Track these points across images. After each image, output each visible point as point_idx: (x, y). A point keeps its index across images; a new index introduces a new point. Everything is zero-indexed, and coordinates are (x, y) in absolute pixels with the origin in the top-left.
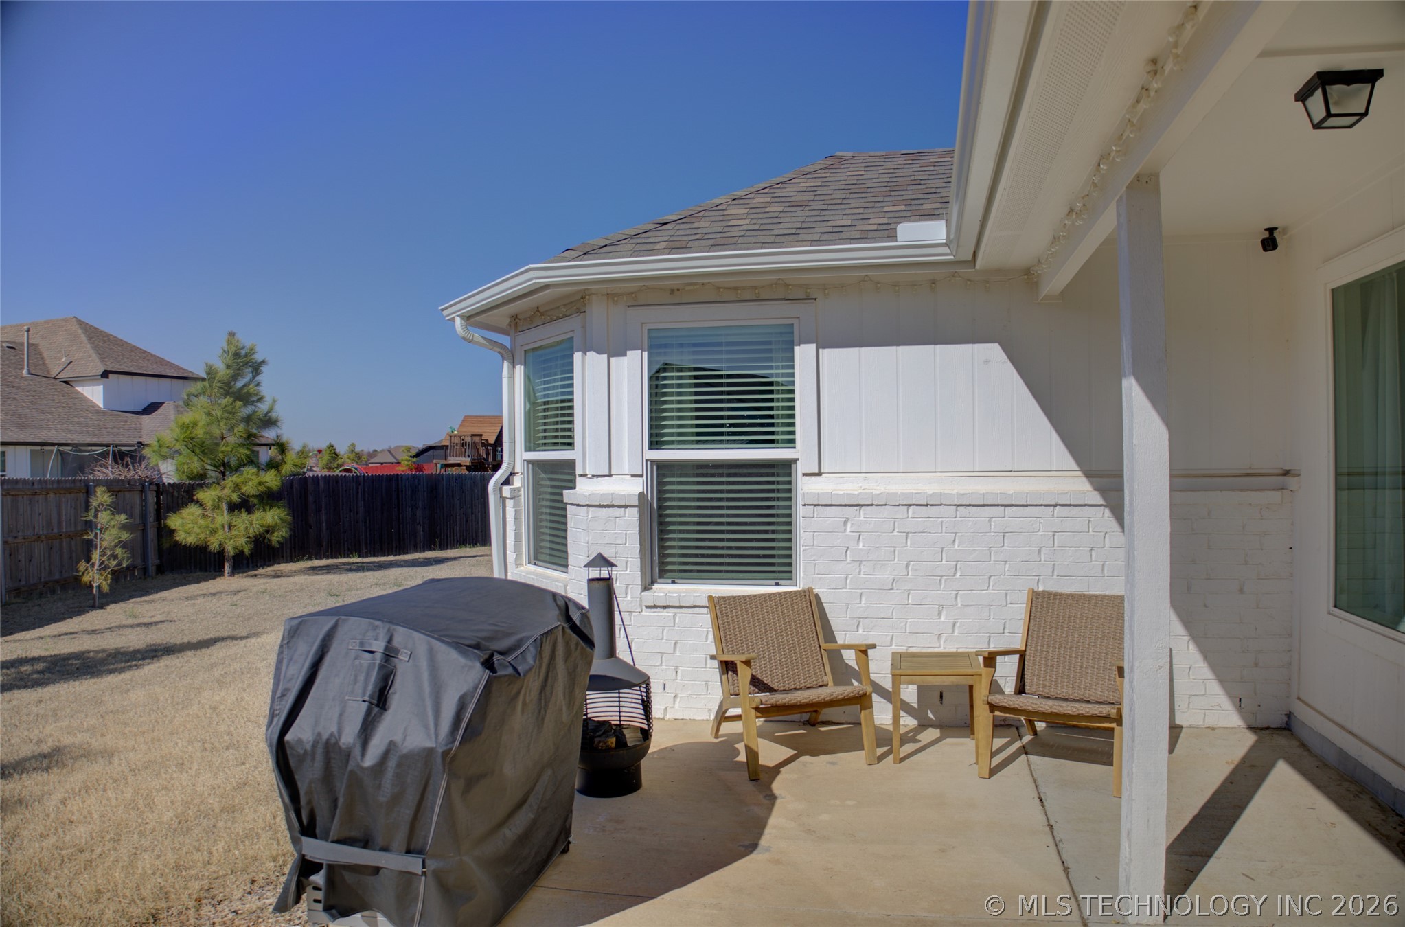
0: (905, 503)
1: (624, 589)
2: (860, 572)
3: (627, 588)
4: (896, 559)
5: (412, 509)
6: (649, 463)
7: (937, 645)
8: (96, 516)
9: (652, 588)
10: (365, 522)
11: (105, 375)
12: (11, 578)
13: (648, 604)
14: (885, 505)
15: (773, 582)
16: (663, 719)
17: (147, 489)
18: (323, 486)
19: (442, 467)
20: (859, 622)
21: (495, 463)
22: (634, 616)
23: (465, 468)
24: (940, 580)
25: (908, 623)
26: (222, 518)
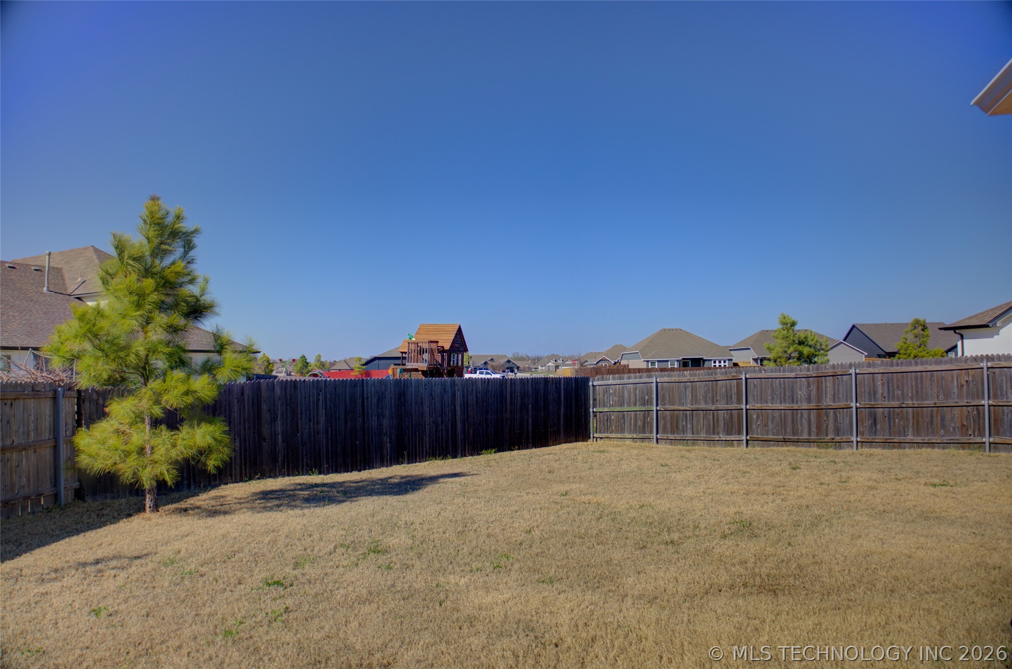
5: (378, 419)
10: (327, 433)
17: (61, 397)
18: (279, 392)
19: (401, 372)
21: (449, 369)
23: (420, 373)
26: (140, 436)
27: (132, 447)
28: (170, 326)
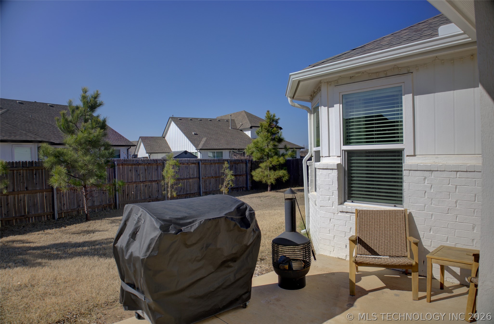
0: (455, 170)
1: (332, 203)
2: (431, 203)
3: (333, 203)
4: (450, 199)
6: (343, 151)
7: (472, 245)
8: (224, 171)
9: (344, 204)
11: (251, 127)
12: (204, 189)
13: (341, 211)
14: (445, 171)
15: (393, 205)
16: (345, 260)
17: (247, 163)
20: (431, 228)
22: (336, 215)
24: (474, 211)
25: (456, 231)
26: (267, 172)
27: (265, 175)
28: (274, 145)
